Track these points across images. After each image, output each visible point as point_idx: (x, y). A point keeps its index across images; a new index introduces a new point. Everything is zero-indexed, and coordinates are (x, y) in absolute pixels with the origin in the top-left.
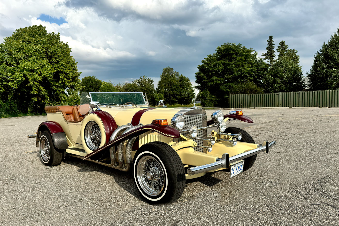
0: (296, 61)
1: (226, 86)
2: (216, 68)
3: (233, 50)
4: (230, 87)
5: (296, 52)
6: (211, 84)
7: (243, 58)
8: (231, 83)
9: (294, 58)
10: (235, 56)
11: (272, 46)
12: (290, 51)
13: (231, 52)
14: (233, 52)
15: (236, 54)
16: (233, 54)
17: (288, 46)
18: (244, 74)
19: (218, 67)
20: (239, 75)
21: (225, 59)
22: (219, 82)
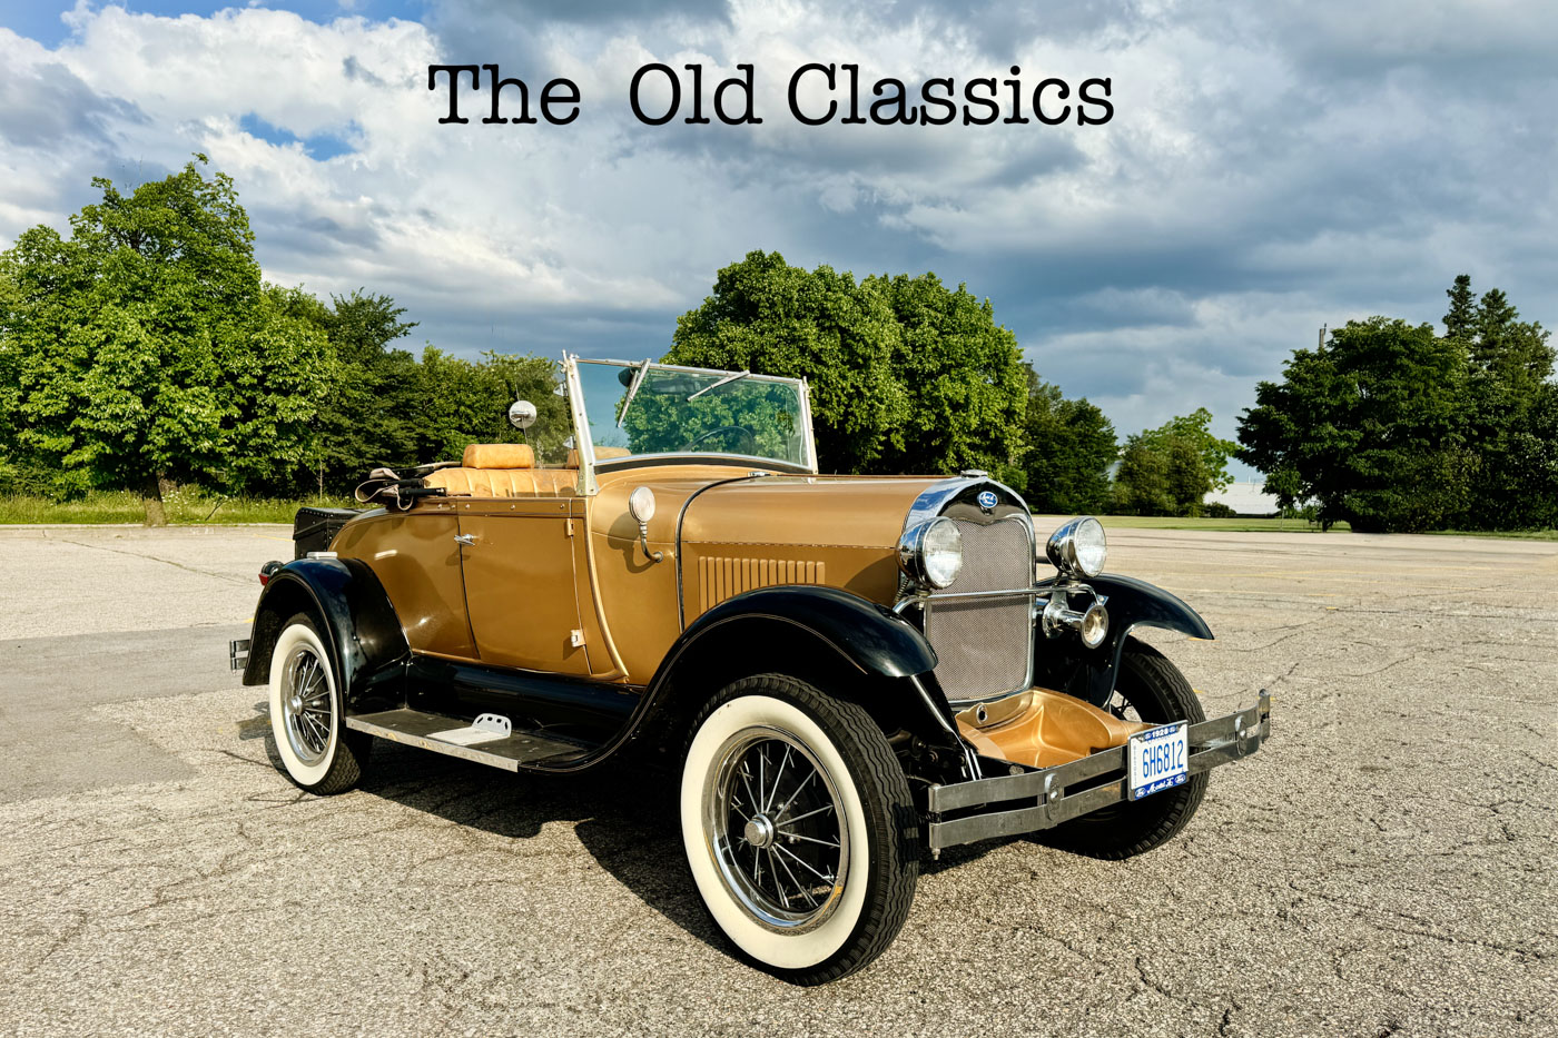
0: (1544, 366)
1: (1368, 458)
2: (1336, 398)
3: (1403, 343)
4: (1382, 463)
5: (1546, 334)
6: (1311, 450)
7: (1435, 369)
8: (1388, 449)
9: (1534, 357)
10: (1405, 361)
11: (1468, 312)
12: (1524, 328)
13: (1398, 348)
14: (1402, 349)
15: (1411, 354)
16: (1396, 355)
17: (1515, 312)
18: (1437, 422)
19: (1345, 393)
20: (1420, 425)
21: (1365, 369)
22: (1343, 444)
